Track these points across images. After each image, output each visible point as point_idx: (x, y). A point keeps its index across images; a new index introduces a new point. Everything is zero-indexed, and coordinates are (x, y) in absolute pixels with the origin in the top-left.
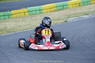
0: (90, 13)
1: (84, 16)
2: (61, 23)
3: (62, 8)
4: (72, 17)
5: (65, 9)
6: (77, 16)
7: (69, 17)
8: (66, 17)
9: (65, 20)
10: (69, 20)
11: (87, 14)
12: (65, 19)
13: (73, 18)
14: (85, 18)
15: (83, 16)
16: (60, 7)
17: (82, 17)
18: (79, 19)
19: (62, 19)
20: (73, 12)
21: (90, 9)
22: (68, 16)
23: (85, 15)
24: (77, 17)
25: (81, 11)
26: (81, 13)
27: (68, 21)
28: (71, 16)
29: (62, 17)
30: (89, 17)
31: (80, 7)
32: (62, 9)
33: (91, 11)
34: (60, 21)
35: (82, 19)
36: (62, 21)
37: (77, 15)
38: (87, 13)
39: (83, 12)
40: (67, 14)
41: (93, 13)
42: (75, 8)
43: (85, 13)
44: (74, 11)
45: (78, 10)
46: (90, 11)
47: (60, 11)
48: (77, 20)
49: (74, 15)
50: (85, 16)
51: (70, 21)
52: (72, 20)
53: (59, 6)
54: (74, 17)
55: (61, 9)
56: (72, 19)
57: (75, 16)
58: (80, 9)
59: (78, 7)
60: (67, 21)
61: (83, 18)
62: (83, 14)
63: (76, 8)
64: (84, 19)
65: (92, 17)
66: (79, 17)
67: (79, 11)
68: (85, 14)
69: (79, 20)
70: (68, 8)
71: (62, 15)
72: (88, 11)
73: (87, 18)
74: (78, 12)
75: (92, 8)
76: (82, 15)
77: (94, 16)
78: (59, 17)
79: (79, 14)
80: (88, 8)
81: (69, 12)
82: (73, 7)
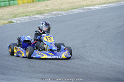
0: (46, 12)
1: (38, 16)
2: (4, 24)
3: (8, 4)
4: (21, 17)
5: (12, 5)
6: (27, 16)
7: (15, 17)
8: (12, 16)
9: (9, 20)
10: (15, 20)
11: (41, 14)
12: (10, 18)
13: (22, 18)
14: (38, 18)
15: (35, 16)
16: (5, 2)
17: (34, 16)
18: (30, 19)
19: (5, 19)
20: (23, 10)
21: (47, 6)
22: (14, 15)
23: (38, 14)
24: (27, 17)
25: (34, 8)
26: (33, 12)
27: (14, 22)
28: (19, 15)
29: (7, 16)
30: (44, 17)
31: (34, 3)
32: (8, 6)
33: (48, 9)
34: (3, 22)
35: (34, 19)
36: (6, 22)
37: (27, 14)
38: (42, 12)
39: (36, 11)
40: (14, 12)
41: (50, 12)
42: (26, 4)
44: (24, 8)
45: (31, 8)
47: (4, 8)
48: (27, 20)
49: (23, 13)
50: (39, 16)
51: (16, 22)
52: (20, 21)
54: (23, 17)
55: (6, 6)
56: (19, 19)
58: (33, 7)
59: (31, 3)
60: (12, 22)
61: (35, 19)
63: (28, 4)
64: (36, 19)
65: (48, 17)
66: (30, 17)
67: (31, 9)
69: (29, 21)
70: (16, 5)
71: (6, 13)
72: (43, 10)
73: (41, 19)
74: (29, 10)
75: (50, 5)
76: (34, 15)
77: (51, 16)
78: (2, 15)
79: (30, 12)
80: (44, 5)
81: (16, 10)
82: (23, 3)
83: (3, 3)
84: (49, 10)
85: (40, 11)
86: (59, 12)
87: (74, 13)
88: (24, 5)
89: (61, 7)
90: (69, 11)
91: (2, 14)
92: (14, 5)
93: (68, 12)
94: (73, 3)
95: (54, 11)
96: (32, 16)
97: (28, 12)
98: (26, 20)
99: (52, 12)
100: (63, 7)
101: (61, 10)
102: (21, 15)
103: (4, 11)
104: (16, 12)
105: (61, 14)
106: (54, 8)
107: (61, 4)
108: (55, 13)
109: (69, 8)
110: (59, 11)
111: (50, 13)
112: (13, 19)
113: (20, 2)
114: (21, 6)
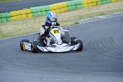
0: (107, 13)
1: (100, 17)
2: (71, 25)
3: (75, 8)
4: (85, 18)
5: (78, 9)
6: (91, 17)
7: (80, 18)
8: (78, 17)
9: (75, 22)
10: (81, 21)
11: (103, 14)
12: (76, 20)
13: (86, 19)
15: (98, 17)
16: (73, 6)
18: (93, 20)
19: (71, 21)
20: (87, 12)
21: (109, 8)
22: (80, 17)
23: (101, 15)
24: (91, 18)
25: (97, 10)
26: (97, 13)
27: (79, 23)
28: (84, 17)
29: (73, 18)
30: (106, 18)
31: (97, 6)
32: (75, 9)
33: (110, 10)
34: (70, 23)
35: (97, 20)
36: (72, 23)
37: (91, 15)
40: (80, 15)
41: (111, 12)
42: (91, 7)
44: (89, 11)
45: (95, 10)
46: (108, 11)
47: (71, 12)
48: (91, 21)
50: (102, 17)
51: (82, 23)
52: (85, 22)
53: (71, 6)
55: (74, 10)
56: (84, 20)
57: (89, 16)
58: (97, 9)
59: (95, 6)
60: (78, 23)
61: (98, 19)
63: (93, 7)
64: (99, 20)
65: (110, 17)
66: (94, 18)
67: (95, 11)
70: (82, 8)
71: (73, 16)
73: (103, 19)
74: (93, 12)
75: (111, 7)
76: (97, 16)
77: (112, 16)
78: (69, 18)
79: (94, 14)
80: (107, 7)
81: (82, 12)
82: (88, 6)
83: (71, 7)
85: (103, 12)
86: (119, 13)
88: (89, 8)
89: (121, 8)
91: (70, 16)
92: (80, 8)
95: (114, 12)
96: (95, 17)
101: (121, 11)
102: (85, 16)
103: (72, 14)
104: (82, 15)
105: (121, 14)
106: (115, 9)
107: (121, 6)
108: (115, 13)
110: (119, 12)
112: (79, 20)
113: (86, 6)
114: (86, 9)
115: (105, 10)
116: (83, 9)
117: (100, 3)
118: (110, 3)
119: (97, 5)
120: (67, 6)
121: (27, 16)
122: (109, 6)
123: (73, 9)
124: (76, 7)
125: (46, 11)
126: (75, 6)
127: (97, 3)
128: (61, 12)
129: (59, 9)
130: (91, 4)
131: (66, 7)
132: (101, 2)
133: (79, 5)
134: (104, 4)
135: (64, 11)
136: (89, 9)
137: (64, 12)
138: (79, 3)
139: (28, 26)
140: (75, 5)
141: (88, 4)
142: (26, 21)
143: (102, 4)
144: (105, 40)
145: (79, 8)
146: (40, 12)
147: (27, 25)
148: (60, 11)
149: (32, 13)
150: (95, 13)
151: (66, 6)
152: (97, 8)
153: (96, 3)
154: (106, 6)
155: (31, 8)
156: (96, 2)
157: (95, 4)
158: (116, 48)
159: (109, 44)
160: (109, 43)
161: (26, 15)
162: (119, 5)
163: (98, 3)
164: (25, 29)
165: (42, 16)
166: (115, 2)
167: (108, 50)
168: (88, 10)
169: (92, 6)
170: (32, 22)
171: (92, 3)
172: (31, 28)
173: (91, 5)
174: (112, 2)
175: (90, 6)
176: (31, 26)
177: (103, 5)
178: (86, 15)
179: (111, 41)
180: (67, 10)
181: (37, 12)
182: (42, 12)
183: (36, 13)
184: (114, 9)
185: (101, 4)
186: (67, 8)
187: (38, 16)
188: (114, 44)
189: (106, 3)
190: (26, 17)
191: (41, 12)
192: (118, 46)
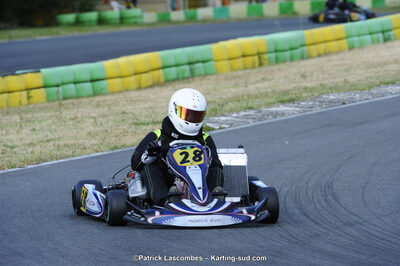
0: (304, 95)
1: (282, 108)
3: (187, 74)
4: (232, 111)
5: (200, 75)
6: (250, 108)
7: (215, 113)
10: (216, 122)
11: (292, 101)
13: (235, 115)
14: (283, 114)
15: (274, 109)
16: (180, 68)
17: (270, 109)
18: (260, 119)
20: (233, 90)
21: (304, 76)
22: (212, 106)
23: (282, 102)
24: (252, 112)
25: (266, 84)
26: (266, 95)
27: (213, 129)
28: (227, 108)
30: (299, 112)
31: (263, 69)
32: (188, 78)
33: (308, 85)
35: (270, 119)
37: (249, 105)
38: (294, 96)
39: (274, 91)
40: (209, 98)
41: (316, 94)
42: (242, 72)
43: (286, 93)
44: (236, 85)
45: (257, 82)
46: (306, 88)
48: (251, 123)
49: (238, 101)
50: (286, 108)
51: (221, 128)
52: (231, 125)
53: (176, 65)
54: (238, 112)
55: (184, 78)
56: (229, 118)
57: (244, 105)
58: (264, 79)
59: (253, 68)
60: (209, 129)
61: (275, 116)
62: (274, 100)
63: (247, 71)
64: (279, 118)
65: (314, 111)
66: (260, 112)
67: (259, 85)
68: (286, 98)
69: (257, 123)
70: (212, 74)
72: (295, 88)
73: (292, 116)
74: (252, 88)
75: (312, 74)
76: (270, 105)
77: (321, 106)
79: (256, 97)
80: (295, 74)
81: (215, 89)
82: (232, 69)
83: (174, 69)
84: (312, 89)
86: (342, 96)
87: (390, 96)
88: (235, 73)
89: (348, 79)
90: (374, 91)
92: (207, 74)
93: (372, 94)
94: (379, 65)
95: (328, 93)
96: (264, 109)
97: (250, 96)
98: (249, 120)
99: (325, 96)
100: (351, 79)
101: (349, 90)
102: (231, 105)
104: (217, 98)
105: (350, 102)
106: (326, 82)
107: (346, 70)
108: (332, 97)
109: (370, 80)
110: (345, 92)
111: (317, 97)
112: (211, 118)
113: (223, 65)
114: (226, 79)
115: (294, 85)
116: (214, 77)
117: (269, 60)
118: (303, 58)
119: (261, 64)
120: (164, 68)
121: (29, 97)
122: (303, 70)
123: (181, 76)
124: (192, 71)
125: (92, 81)
126: (187, 67)
127: (260, 58)
128: (144, 84)
129: (136, 74)
130: (241, 60)
131: (159, 69)
132: (273, 55)
133: (203, 62)
134: (284, 61)
135: (150, 83)
136: (235, 77)
137: (151, 87)
138: (200, 58)
139: (41, 136)
140: (190, 63)
141: (230, 59)
142: (29, 116)
143: (277, 61)
144: (310, 193)
145: (202, 72)
146: (72, 85)
147: (34, 130)
148: (139, 82)
149: (44, 87)
150: (261, 94)
151: (160, 65)
152: (261, 76)
153: (256, 58)
154: (294, 70)
155: (43, 71)
156: (259, 54)
157: (254, 63)
158: (350, 225)
159: (323, 207)
160: (324, 203)
161: (24, 93)
162: (335, 65)
163: (266, 56)
164: (31, 144)
165: (77, 97)
166: (319, 56)
167: (324, 230)
168: (234, 82)
169: (245, 68)
170: (49, 122)
171: (244, 56)
172: (48, 141)
173: (239, 63)
174: (309, 57)
175: (239, 69)
176: (50, 136)
177: (283, 66)
178: (231, 100)
179: (330, 197)
180: (162, 80)
181: (63, 84)
182: (78, 85)
183: (57, 86)
184: (323, 83)
185: (274, 60)
186: (161, 71)
187: (65, 99)
188: (342, 210)
189: (292, 59)
190: (24, 100)
191: (75, 83)
192: (355, 218)
